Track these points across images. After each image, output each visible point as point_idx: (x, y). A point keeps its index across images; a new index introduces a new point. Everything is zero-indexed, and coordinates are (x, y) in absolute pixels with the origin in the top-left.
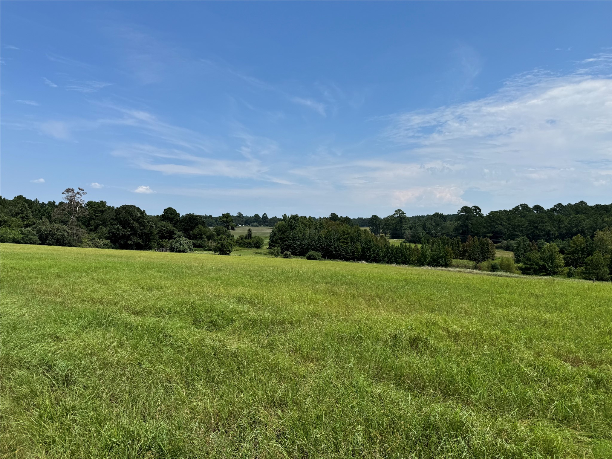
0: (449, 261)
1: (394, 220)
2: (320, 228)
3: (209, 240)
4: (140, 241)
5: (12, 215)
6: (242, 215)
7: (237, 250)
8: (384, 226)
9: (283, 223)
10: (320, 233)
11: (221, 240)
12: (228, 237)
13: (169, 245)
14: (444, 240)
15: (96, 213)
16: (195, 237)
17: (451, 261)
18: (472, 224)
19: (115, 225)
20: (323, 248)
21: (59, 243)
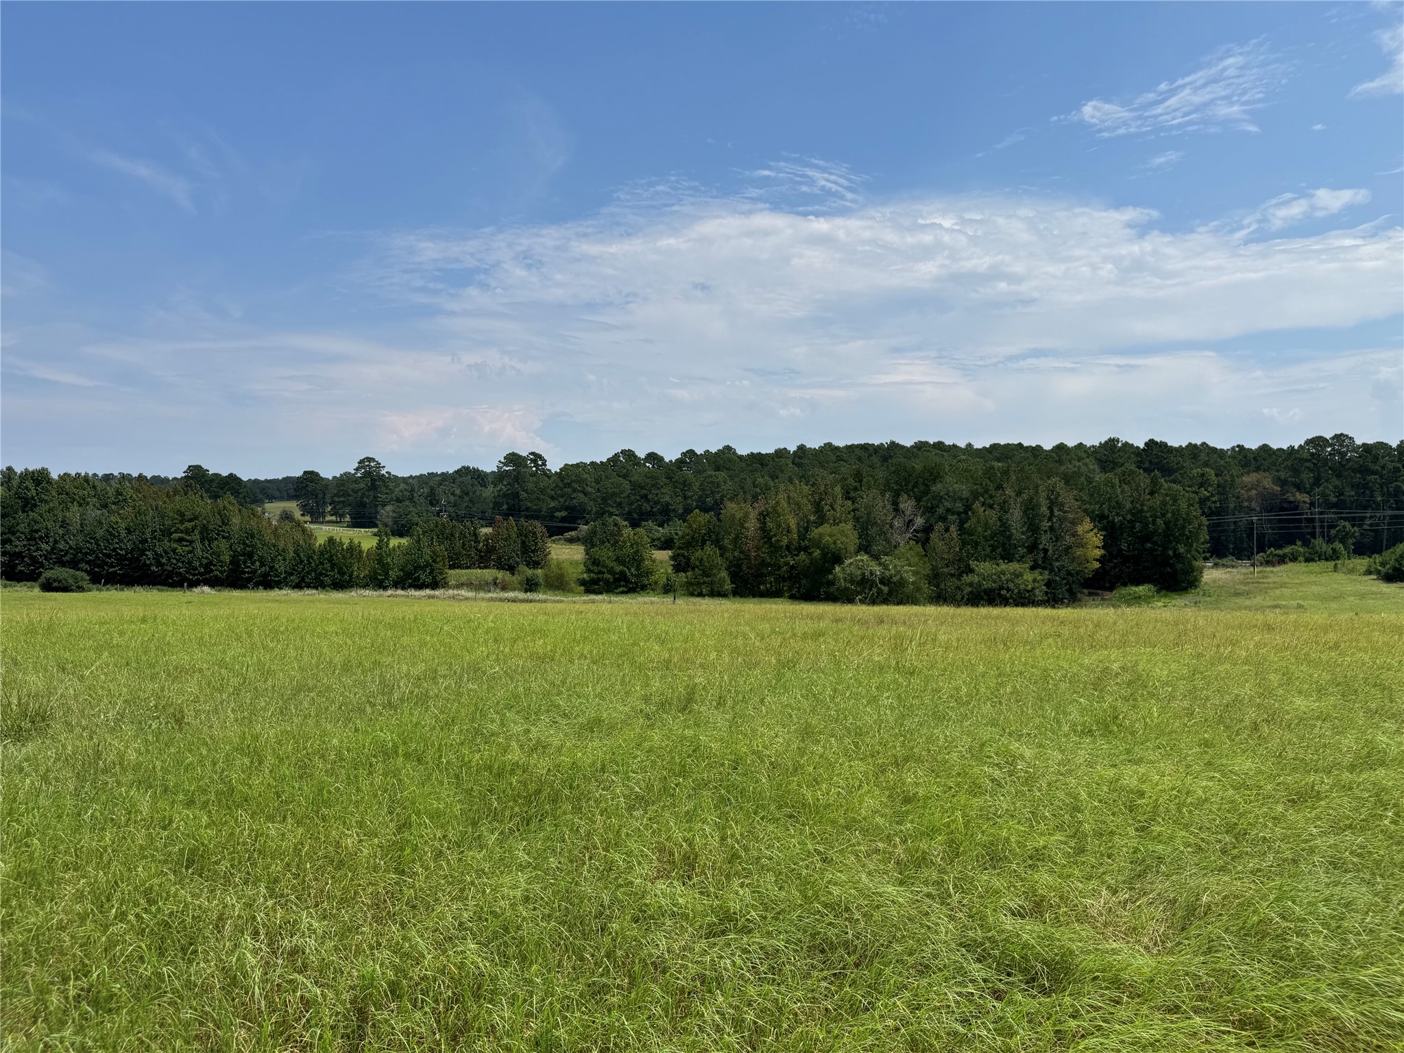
0: (441, 574)
1: (356, 482)
8: (333, 498)
10: (114, 519)
17: (446, 573)
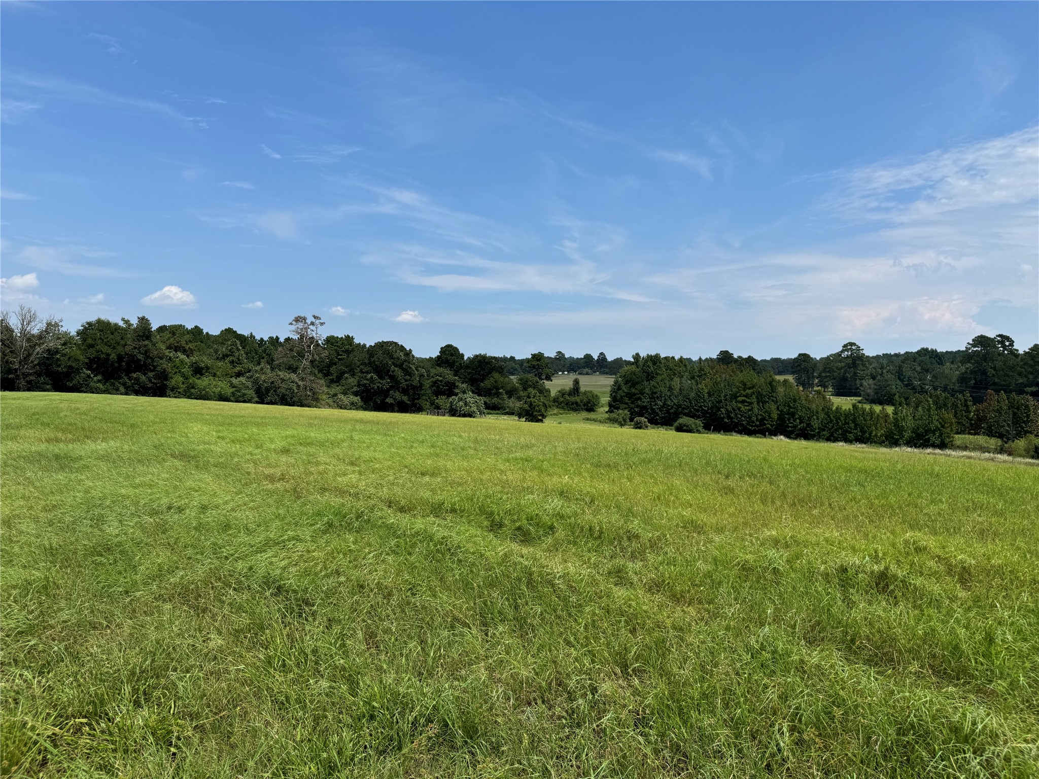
0: (949, 437)
1: (840, 361)
2: (699, 376)
3: (510, 397)
4: (405, 398)
5: (218, 358)
6: (563, 355)
7: (555, 414)
8: (821, 373)
9: (634, 368)
10: (700, 386)
11: (530, 398)
12: (541, 392)
13: (448, 405)
14: (938, 398)
15: (339, 355)
16: (487, 393)
17: (953, 437)
18: (995, 369)
19: (367, 373)
20: (706, 412)
21: (285, 400)
